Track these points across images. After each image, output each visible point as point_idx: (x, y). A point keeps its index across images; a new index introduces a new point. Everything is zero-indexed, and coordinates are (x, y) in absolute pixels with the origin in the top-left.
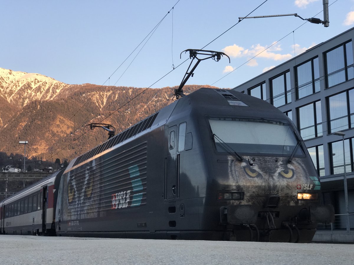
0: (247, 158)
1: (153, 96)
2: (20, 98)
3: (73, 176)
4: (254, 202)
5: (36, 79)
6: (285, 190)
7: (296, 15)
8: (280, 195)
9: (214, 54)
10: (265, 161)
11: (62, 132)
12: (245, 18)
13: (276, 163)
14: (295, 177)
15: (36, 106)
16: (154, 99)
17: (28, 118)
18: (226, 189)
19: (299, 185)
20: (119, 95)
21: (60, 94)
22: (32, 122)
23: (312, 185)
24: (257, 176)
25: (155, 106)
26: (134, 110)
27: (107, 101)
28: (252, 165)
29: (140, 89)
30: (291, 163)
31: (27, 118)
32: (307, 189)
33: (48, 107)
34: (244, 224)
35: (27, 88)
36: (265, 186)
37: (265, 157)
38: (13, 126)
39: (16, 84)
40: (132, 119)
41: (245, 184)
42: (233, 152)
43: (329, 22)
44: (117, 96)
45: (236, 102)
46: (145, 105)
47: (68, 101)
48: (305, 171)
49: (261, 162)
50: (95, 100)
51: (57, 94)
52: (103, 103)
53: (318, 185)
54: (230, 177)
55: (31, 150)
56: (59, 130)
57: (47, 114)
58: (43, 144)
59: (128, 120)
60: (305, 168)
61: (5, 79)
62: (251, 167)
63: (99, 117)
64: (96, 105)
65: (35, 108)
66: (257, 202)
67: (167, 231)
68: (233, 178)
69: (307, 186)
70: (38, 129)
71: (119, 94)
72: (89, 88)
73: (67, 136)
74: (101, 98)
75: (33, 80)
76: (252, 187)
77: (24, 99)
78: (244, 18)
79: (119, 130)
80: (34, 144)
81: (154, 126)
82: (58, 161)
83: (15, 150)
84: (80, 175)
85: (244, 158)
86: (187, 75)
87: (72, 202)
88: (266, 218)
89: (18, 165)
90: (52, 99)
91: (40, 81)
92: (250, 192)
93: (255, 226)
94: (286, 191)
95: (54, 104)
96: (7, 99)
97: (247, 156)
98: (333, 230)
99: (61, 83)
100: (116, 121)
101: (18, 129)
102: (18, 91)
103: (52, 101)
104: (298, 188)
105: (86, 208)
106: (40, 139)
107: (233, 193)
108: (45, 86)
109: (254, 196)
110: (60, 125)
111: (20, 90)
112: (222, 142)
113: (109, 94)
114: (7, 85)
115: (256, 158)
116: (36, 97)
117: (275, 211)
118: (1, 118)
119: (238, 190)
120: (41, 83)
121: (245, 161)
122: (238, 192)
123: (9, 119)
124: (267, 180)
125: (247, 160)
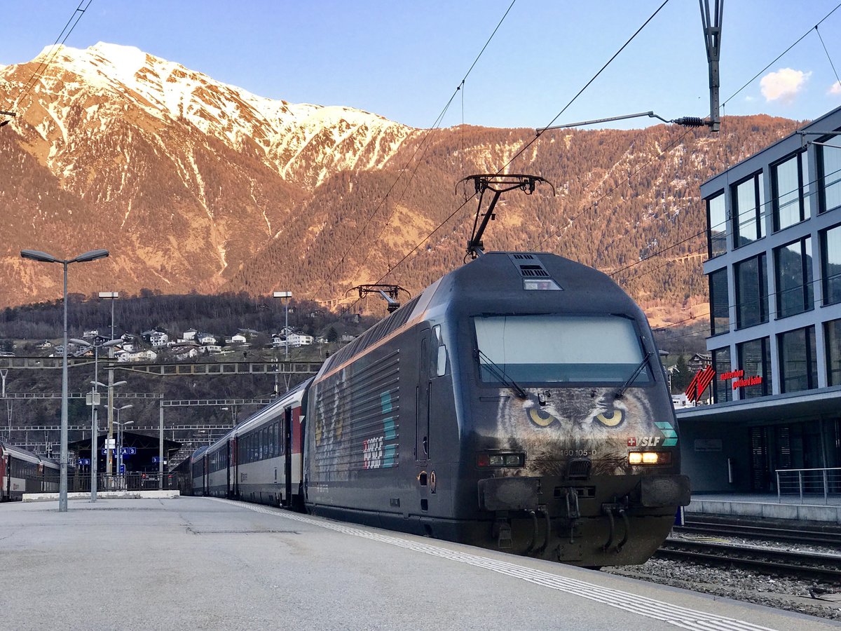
0: (536, 391)
1: (623, 152)
2: (308, 167)
3: (321, 394)
4: (544, 470)
5: (342, 121)
6: (604, 447)
8: (593, 457)
9: (523, 181)
10: (571, 397)
11: (407, 244)
13: (592, 399)
14: (625, 423)
15: (345, 185)
16: (627, 157)
17: (327, 215)
18: (491, 447)
19: (632, 439)
20: (540, 150)
21: (399, 153)
22: (337, 222)
23: (659, 438)
24: (550, 425)
25: (630, 174)
26: (579, 185)
27: (512, 164)
28: (543, 404)
30: (622, 399)
31: (325, 214)
32: (649, 445)
33: (373, 187)
34: (525, 510)
35: (323, 143)
36: (565, 442)
37: (573, 389)
38: (293, 235)
39: (298, 135)
40: (573, 209)
44: (535, 153)
46: (605, 173)
47: (419, 170)
48: (647, 412)
49: (563, 398)
50: (482, 164)
51: (392, 153)
53: (672, 438)
54: (500, 427)
55: (337, 290)
56: (400, 240)
57: (371, 202)
58: (363, 274)
59: (565, 210)
60: (648, 406)
61: (273, 125)
62: (542, 407)
65: (342, 189)
66: (551, 470)
67: (420, 516)
68: (505, 428)
69: (648, 441)
70: (350, 239)
71: (540, 148)
72: (468, 134)
73: (418, 254)
74: (496, 159)
75: (336, 122)
76: (540, 444)
77: (317, 169)
79: (543, 237)
80: (342, 274)
83: (301, 291)
84: (328, 394)
85: (532, 392)
87: (320, 446)
88: (566, 499)
89: (306, 327)
90: (380, 166)
91: (352, 125)
92: (536, 453)
93: (546, 512)
94: (606, 450)
95: (385, 177)
96: (278, 171)
97: (537, 387)
99: (402, 126)
100: (535, 215)
101: (303, 239)
102: (303, 151)
103: (380, 171)
104: (629, 445)
105: (336, 461)
106: (355, 263)
107: (505, 456)
108: (364, 135)
109: (543, 460)
110: (402, 227)
111: (307, 148)
112: (489, 362)
113: (516, 147)
114: (278, 136)
115: (554, 392)
116: (343, 164)
117: (587, 485)
118: (267, 215)
119: (514, 450)
120: (354, 130)
121: (532, 397)
122: (513, 453)
123: (284, 218)
124: (570, 430)
125: (536, 395)
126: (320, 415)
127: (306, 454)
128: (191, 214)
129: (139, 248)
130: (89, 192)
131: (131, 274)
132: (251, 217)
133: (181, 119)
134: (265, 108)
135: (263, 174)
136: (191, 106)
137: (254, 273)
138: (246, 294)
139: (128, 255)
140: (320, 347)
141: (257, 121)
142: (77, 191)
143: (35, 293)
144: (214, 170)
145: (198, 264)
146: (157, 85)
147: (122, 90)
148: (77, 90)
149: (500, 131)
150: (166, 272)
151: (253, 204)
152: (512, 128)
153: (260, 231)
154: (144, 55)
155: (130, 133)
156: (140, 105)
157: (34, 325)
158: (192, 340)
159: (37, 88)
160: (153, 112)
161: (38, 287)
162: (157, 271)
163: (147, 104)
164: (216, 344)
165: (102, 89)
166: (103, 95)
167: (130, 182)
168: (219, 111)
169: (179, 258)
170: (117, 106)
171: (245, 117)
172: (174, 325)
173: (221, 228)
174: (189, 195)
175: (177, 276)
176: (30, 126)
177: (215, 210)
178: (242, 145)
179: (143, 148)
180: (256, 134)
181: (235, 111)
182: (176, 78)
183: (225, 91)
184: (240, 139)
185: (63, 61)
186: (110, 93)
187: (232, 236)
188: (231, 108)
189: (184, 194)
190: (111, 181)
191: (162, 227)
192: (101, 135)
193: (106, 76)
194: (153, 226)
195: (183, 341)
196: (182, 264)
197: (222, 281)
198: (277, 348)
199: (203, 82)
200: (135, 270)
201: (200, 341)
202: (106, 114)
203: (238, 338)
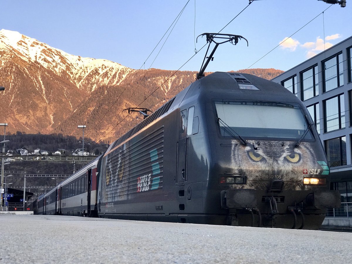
0: (252, 142)
2: (88, 84)
3: (110, 159)
4: (257, 186)
5: (103, 65)
6: (290, 174)
8: (284, 180)
9: (232, 38)
10: (271, 146)
11: (128, 116)
13: (282, 147)
14: (301, 161)
15: (104, 91)
17: (96, 103)
18: (228, 173)
19: (305, 170)
21: (126, 79)
22: (100, 106)
23: (320, 170)
24: (261, 161)
27: (172, 85)
28: (256, 149)
30: (299, 148)
32: (314, 174)
33: (115, 92)
34: (246, 209)
35: (95, 74)
36: (269, 170)
37: (271, 141)
38: (82, 111)
39: (85, 70)
41: (248, 168)
42: (236, 135)
43: (346, 2)
44: (181, 81)
45: (247, 86)
47: (134, 86)
48: (312, 155)
49: (266, 146)
50: (160, 85)
51: (123, 79)
52: (167, 88)
53: (327, 170)
54: (233, 161)
55: (99, 134)
57: (114, 99)
58: (110, 128)
60: (313, 152)
61: (74, 66)
62: (255, 151)
63: (164, 101)
64: (161, 90)
65: (102, 93)
66: (261, 186)
67: (178, 214)
68: (236, 162)
69: (314, 171)
70: (105, 113)
71: (184, 79)
72: (154, 72)
73: (133, 120)
74: (165, 83)
75: (100, 65)
76: (255, 172)
77: (92, 84)
80: (102, 128)
81: (170, 111)
83: (84, 134)
84: (114, 158)
85: (249, 142)
87: (109, 185)
88: (269, 203)
89: (86, 149)
90: (118, 84)
91: (107, 67)
92: (253, 176)
93: (258, 210)
94: (291, 176)
95: (120, 89)
96: (76, 84)
97: (252, 140)
98: (336, 216)
99: (127, 68)
101: (86, 113)
102: (87, 77)
103: (118, 86)
104: (304, 173)
105: (119, 191)
106: (107, 123)
107: (235, 177)
108: (112, 71)
109: (257, 180)
111: (88, 76)
112: (226, 126)
113: (174, 78)
114: (77, 71)
115: (261, 143)
116: (103, 83)
117: (280, 195)
118: (71, 103)
119: (241, 174)
120: (108, 69)
121: (250, 145)
122: (240, 176)
123: (78, 104)
124: (272, 164)
125: (252, 144)
126: (109, 169)
127: (99, 190)
128: (39, 101)
129: (16, 114)
131: (13, 125)
132: (64, 103)
133: (36, 62)
134: (71, 59)
135: (70, 85)
136: (40, 57)
137: (65, 126)
138: (61, 135)
139: (12, 118)
141: (68, 64)
144: (49, 83)
145: (42, 122)
146: (26, 47)
147: (11, 49)
149: (167, 71)
150: (28, 125)
151: (65, 98)
152: (172, 70)
153: (68, 109)
154: (21, 35)
155: (14, 67)
156: (19, 56)
158: (38, 153)
160: (24, 59)
162: (24, 124)
163: (22, 55)
164: (48, 155)
165: (3, 48)
166: (3, 51)
167: (13, 87)
168: (52, 59)
169: (33, 119)
170: (9, 56)
171: (63, 62)
172: (30, 147)
173: (51, 107)
174: (38, 93)
175: (32, 126)
177: (49, 99)
178: (61, 74)
179: (19, 73)
180: (67, 69)
181: (59, 59)
182: (34, 45)
183: (55, 51)
184: (60, 71)
186: (6, 50)
187: (56, 111)
188: (57, 58)
189: (37, 93)
190: (5, 87)
191: (26, 106)
192: (2, 67)
193: (5, 43)
194: (23, 106)
195: (34, 153)
196: (34, 122)
197: (51, 129)
199: (46, 47)
200: (14, 124)
201: (41, 153)
202: (4, 59)
203: (57, 152)
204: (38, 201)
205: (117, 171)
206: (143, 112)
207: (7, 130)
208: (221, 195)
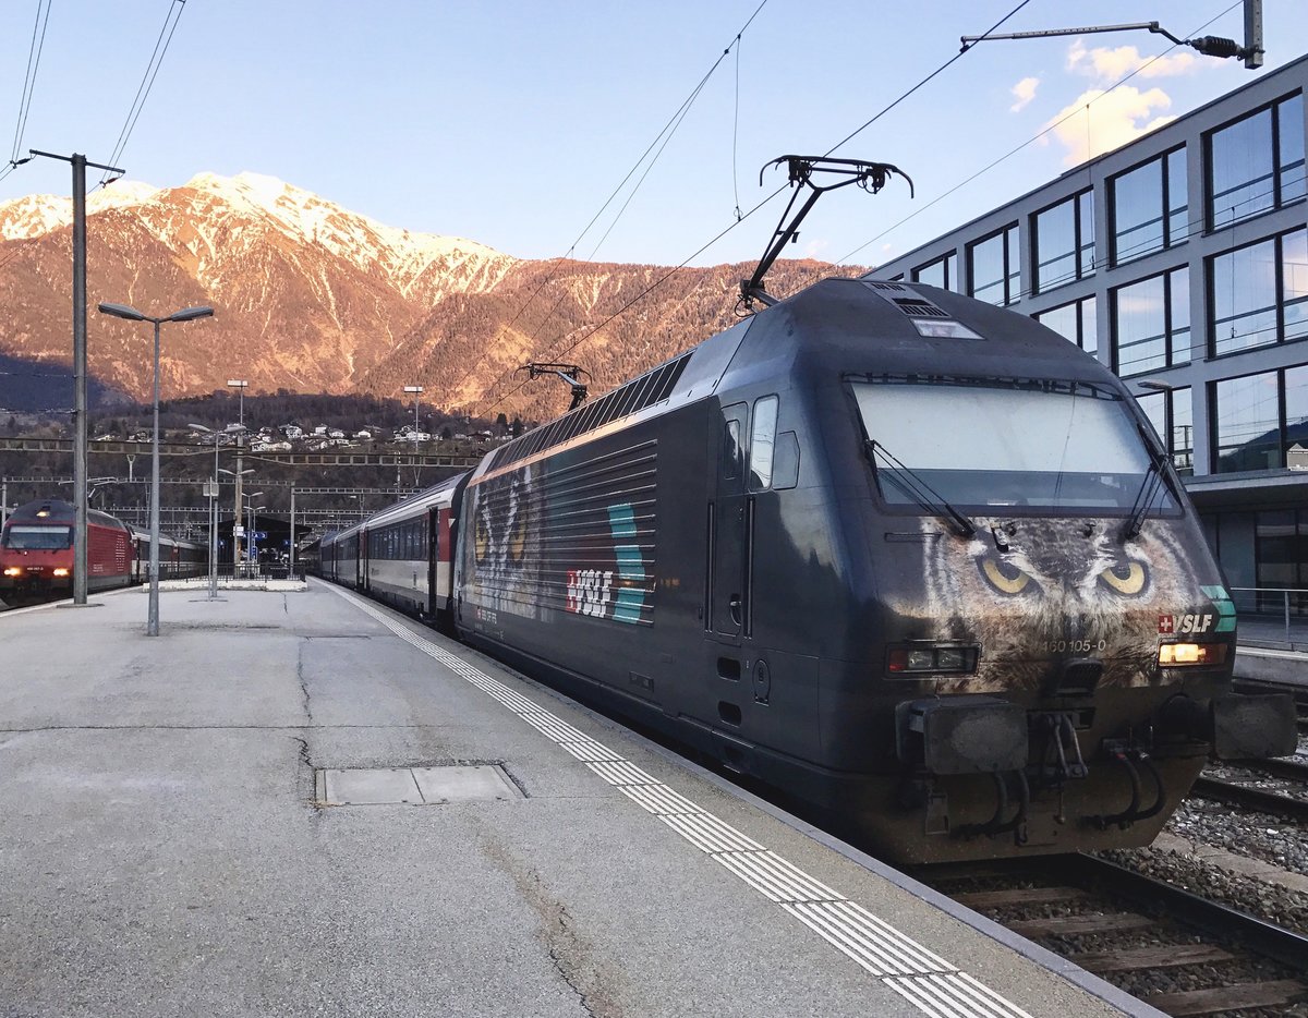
0: (986, 524)
1: (694, 285)
2: (425, 289)
3: (485, 496)
4: (1011, 679)
5: (456, 250)
6: (1118, 636)
7: (1154, 28)
8: (1101, 653)
9: (864, 170)
10: (1050, 535)
11: (510, 358)
12: (982, 38)
13: (1087, 540)
14: (1152, 589)
15: (458, 304)
16: (697, 291)
17: (442, 331)
18: (917, 639)
19: (1166, 619)
20: (624, 283)
21: (505, 279)
22: (451, 337)
23: (1210, 617)
24: (1025, 591)
25: (699, 305)
26: (656, 313)
27: (601, 293)
28: (1004, 549)
29: (668, 268)
30: (1138, 540)
31: (440, 329)
32: (1193, 630)
33: (482, 308)
35: (439, 268)
36: (1050, 625)
37: (1051, 520)
38: (412, 347)
39: (418, 260)
42: (935, 501)
43: (1263, 52)
45: (940, 326)
46: (678, 303)
47: (521, 295)
48: (1183, 566)
49: (1036, 539)
50: (575, 293)
51: (498, 280)
52: (591, 300)
53: (1229, 616)
54: (932, 594)
55: (450, 395)
56: (504, 355)
57: (480, 321)
58: (472, 383)
60: (1183, 555)
61: (396, 250)
62: (1003, 556)
63: (584, 328)
64: (578, 304)
65: (455, 310)
66: (1022, 679)
67: (716, 728)
68: (941, 597)
69: (1192, 622)
70: (462, 352)
71: (625, 280)
72: (564, 266)
73: (519, 367)
74: (587, 288)
75: (450, 251)
76: (1007, 630)
77: (434, 290)
78: (978, 40)
80: (454, 382)
81: (677, 397)
82: (502, 418)
84: (498, 498)
85: (978, 524)
86: (778, 237)
87: (483, 563)
88: (1054, 736)
89: (423, 426)
90: (489, 291)
91: (465, 254)
92: (1000, 647)
94: (1122, 640)
95: (492, 300)
96: (400, 291)
97: (988, 516)
99: (507, 256)
101: (422, 352)
102: (422, 274)
103: (489, 294)
104: (1162, 630)
105: (511, 587)
106: (466, 373)
107: (939, 653)
108: (474, 263)
109: (1011, 661)
110: (507, 344)
111: (425, 272)
112: (897, 466)
113: (604, 279)
114: (400, 261)
115: (1020, 525)
116: (457, 287)
117: (1083, 706)
118: (390, 329)
119: (959, 641)
120: (466, 258)
121: (983, 536)
122: (957, 646)
123: (405, 332)
124: (1060, 603)
125: (989, 530)
126: (484, 523)
127: (458, 567)
128: (324, 325)
129: (277, 353)
130: (233, 303)
131: (269, 376)
132: (376, 330)
133: (315, 242)
134: (389, 235)
135: (386, 293)
136: (324, 231)
137: (378, 378)
138: (371, 396)
139: (267, 359)
140: (435, 443)
141: (382, 246)
142: (223, 301)
143: (185, 389)
144: (344, 287)
145: (328, 371)
146: (295, 211)
147: (263, 214)
148: (224, 214)
149: (591, 264)
150: (301, 375)
151: (378, 319)
152: (601, 262)
153: (384, 342)
154: (283, 184)
155: (270, 253)
156: (279, 228)
157: (184, 417)
158: (323, 434)
159: (188, 211)
160: (290, 235)
161: (188, 385)
162: (292, 374)
163: (285, 227)
164: (344, 438)
165: (246, 213)
166: (247, 219)
167: (270, 296)
168: (349, 237)
169: (312, 363)
170: (259, 228)
171: (371, 242)
172: (307, 421)
173: (349, 338)
174: (321, 309)
175: (310, 378)
176: (182, 243)
177: (344, 322)
178: (368, 267)
179: (281, 266)
180: (381, 258)
181: (362, 236)
182: (311, 205)
183: (355, 219)
184: (366, 262)
185: (212, 187)
186: (253, 217)
187: (359, 345)
188: (359, 234)
189: (317, 307)
190: (252, 294)
191: (297, 336)
192: (244, 253)
193: (250, 202)
194: (289, 334)
195: (315, 434)
196: (314, 368)
197: (350, 384)
198: (398, 443)
199: (335, 210)
200: (273, 372)
201: (330, 435)
202: (249, 235)
203: (363, 433)
204: (322, 545)
205: (507, 533)
206: (568, 374)
207: (259, 386)
208: (897, 719)
